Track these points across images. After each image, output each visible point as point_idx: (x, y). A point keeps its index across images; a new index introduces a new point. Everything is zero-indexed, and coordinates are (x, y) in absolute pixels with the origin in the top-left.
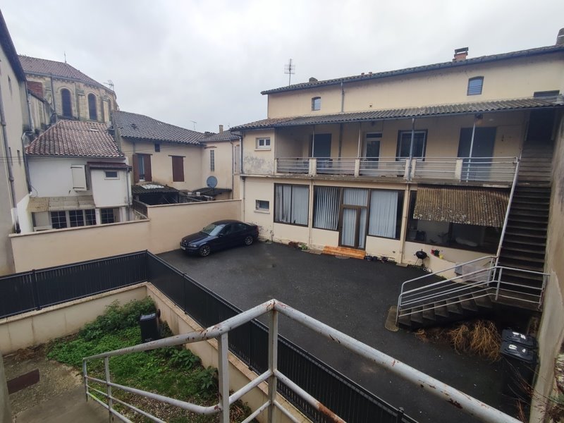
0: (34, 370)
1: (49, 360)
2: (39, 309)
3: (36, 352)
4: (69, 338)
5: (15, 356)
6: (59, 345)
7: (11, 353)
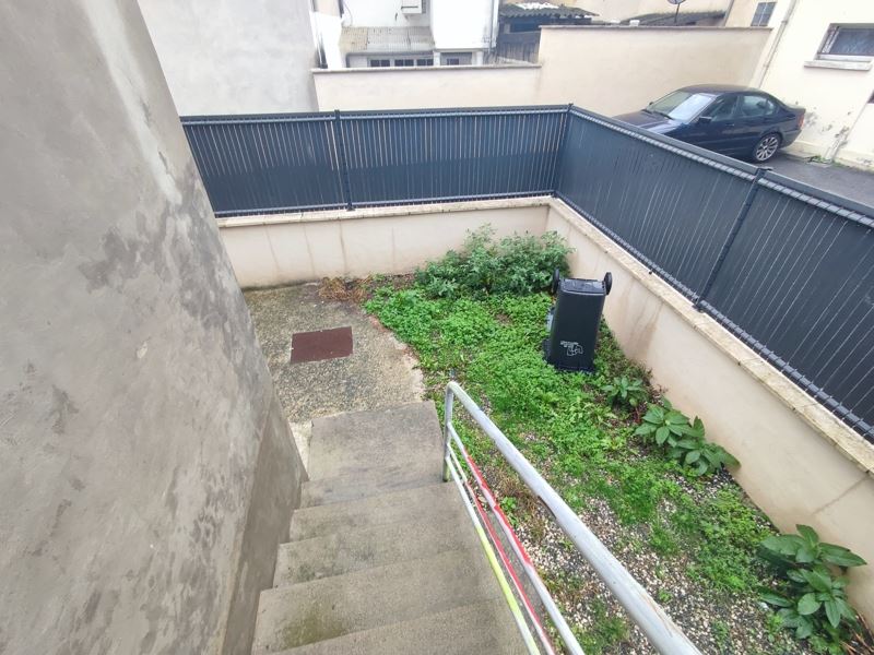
0: (345, 325)
1: (368, 315)
2: (350, 208)
3: (348, 291)
4: (401, 281)
5: (319, 287)
6: (384, 289)
7: (315, 281)
